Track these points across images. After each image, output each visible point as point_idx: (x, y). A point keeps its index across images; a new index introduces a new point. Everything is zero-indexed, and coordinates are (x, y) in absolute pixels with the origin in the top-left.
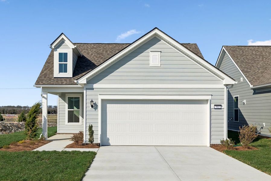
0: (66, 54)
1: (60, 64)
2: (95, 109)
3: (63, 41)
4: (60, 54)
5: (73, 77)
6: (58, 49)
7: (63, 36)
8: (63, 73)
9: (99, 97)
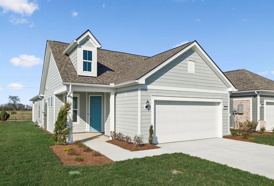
0: (90, 53)
1: (84, 62)
2: (149, 110)
3: (87, 38)
4: (85, 52)
5: (97, 77)
6: (82, 46)
7: (88, 33)
8: (87, 72)
9: (151, 98)
